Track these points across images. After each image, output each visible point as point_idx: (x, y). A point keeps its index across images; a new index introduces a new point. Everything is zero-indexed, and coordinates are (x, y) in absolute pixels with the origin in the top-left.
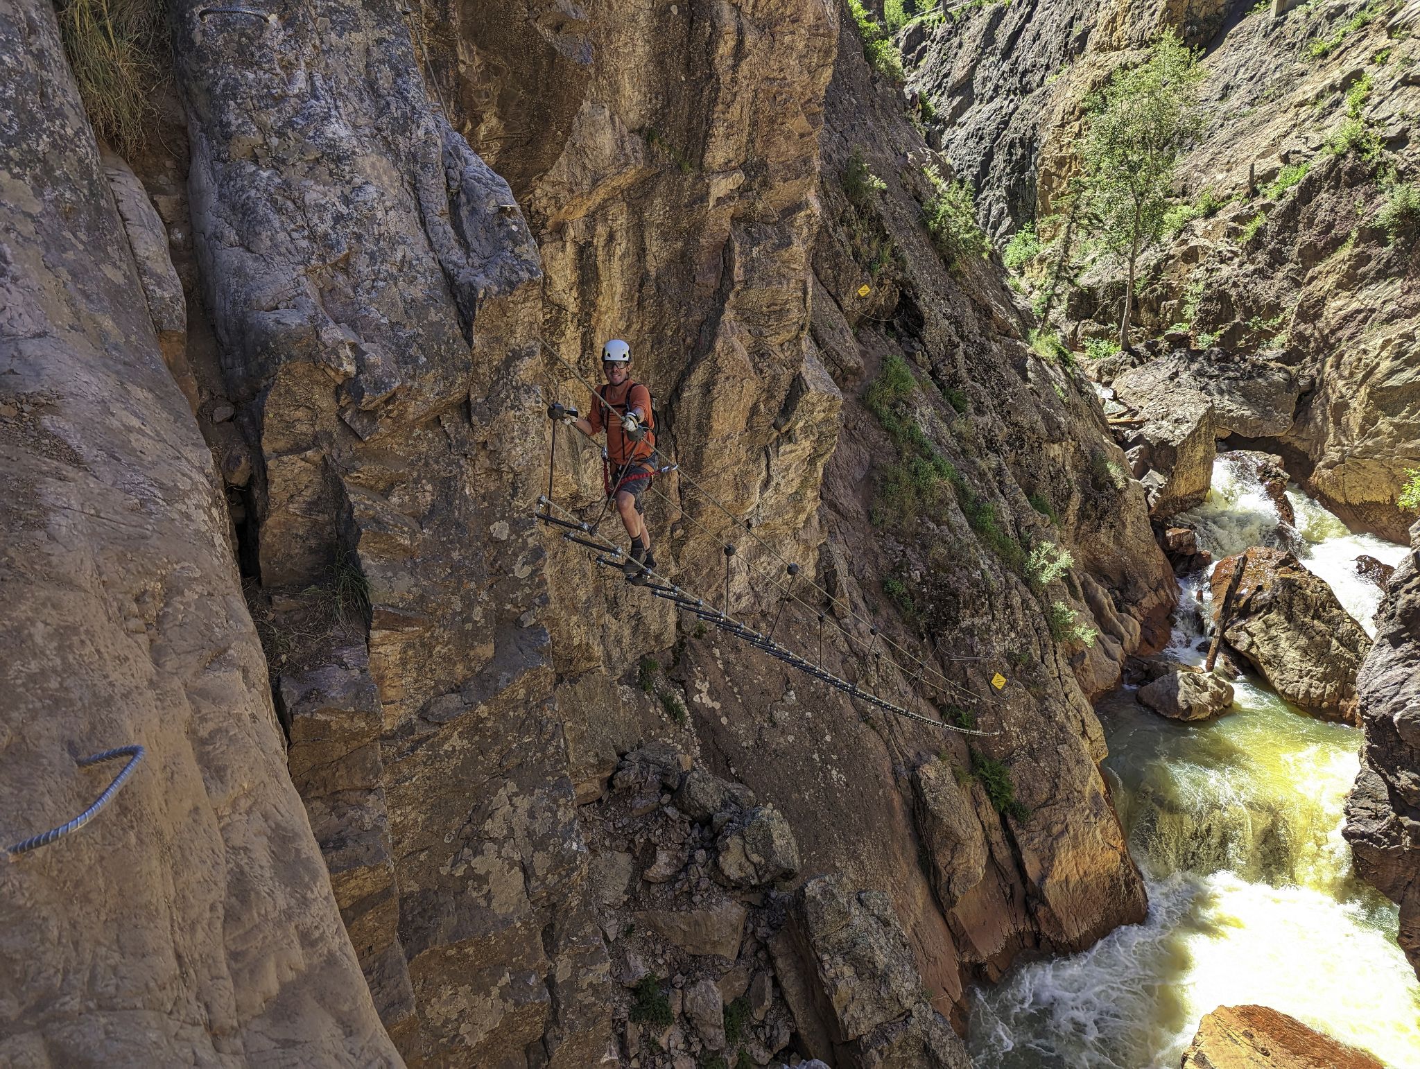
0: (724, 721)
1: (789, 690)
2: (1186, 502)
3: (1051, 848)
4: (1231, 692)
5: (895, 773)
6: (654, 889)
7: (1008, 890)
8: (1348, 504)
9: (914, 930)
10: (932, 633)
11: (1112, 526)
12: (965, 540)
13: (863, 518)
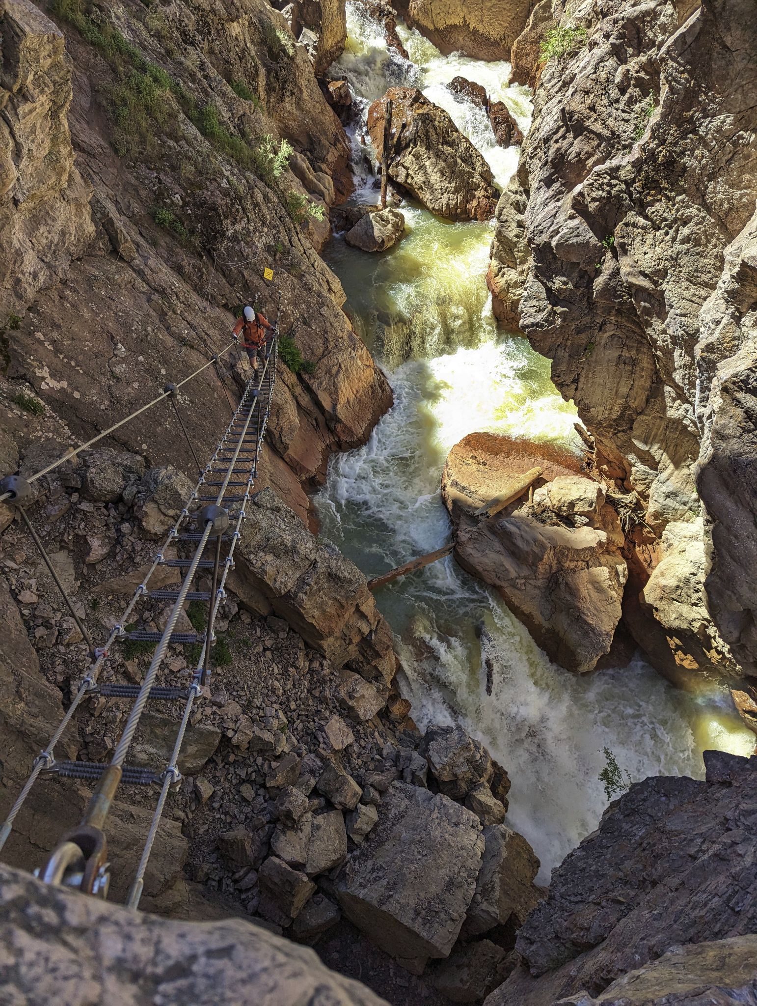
0: (77, 395)
1: (116, 344)
2: (334, 53)
3: (335, 385)
4: (402, 217)
5: (221, 377)
6: (99, 567)
7: (314, 422)
8: (436, 29)
9: (271, 480)
10: (208, 250)
11: (292, 94)
12: (205, 151)
13: (109, 151)
